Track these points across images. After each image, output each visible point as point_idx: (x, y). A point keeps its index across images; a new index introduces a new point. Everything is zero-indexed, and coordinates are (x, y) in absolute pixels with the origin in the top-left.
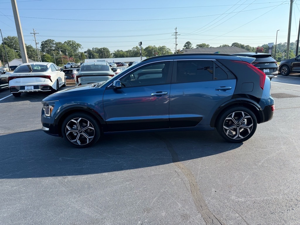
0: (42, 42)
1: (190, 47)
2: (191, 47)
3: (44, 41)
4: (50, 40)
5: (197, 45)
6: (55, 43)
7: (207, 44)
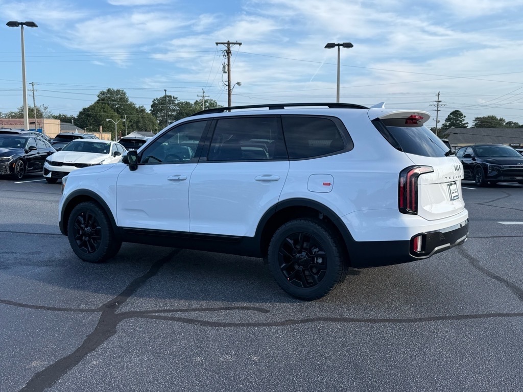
0: (154, 100)
1: (461, 121)
2: (463, 123)
3: (157, 99)
4: (170, 97)
5: (477, 119)
6: (176, 102)
7: (499, 119)
